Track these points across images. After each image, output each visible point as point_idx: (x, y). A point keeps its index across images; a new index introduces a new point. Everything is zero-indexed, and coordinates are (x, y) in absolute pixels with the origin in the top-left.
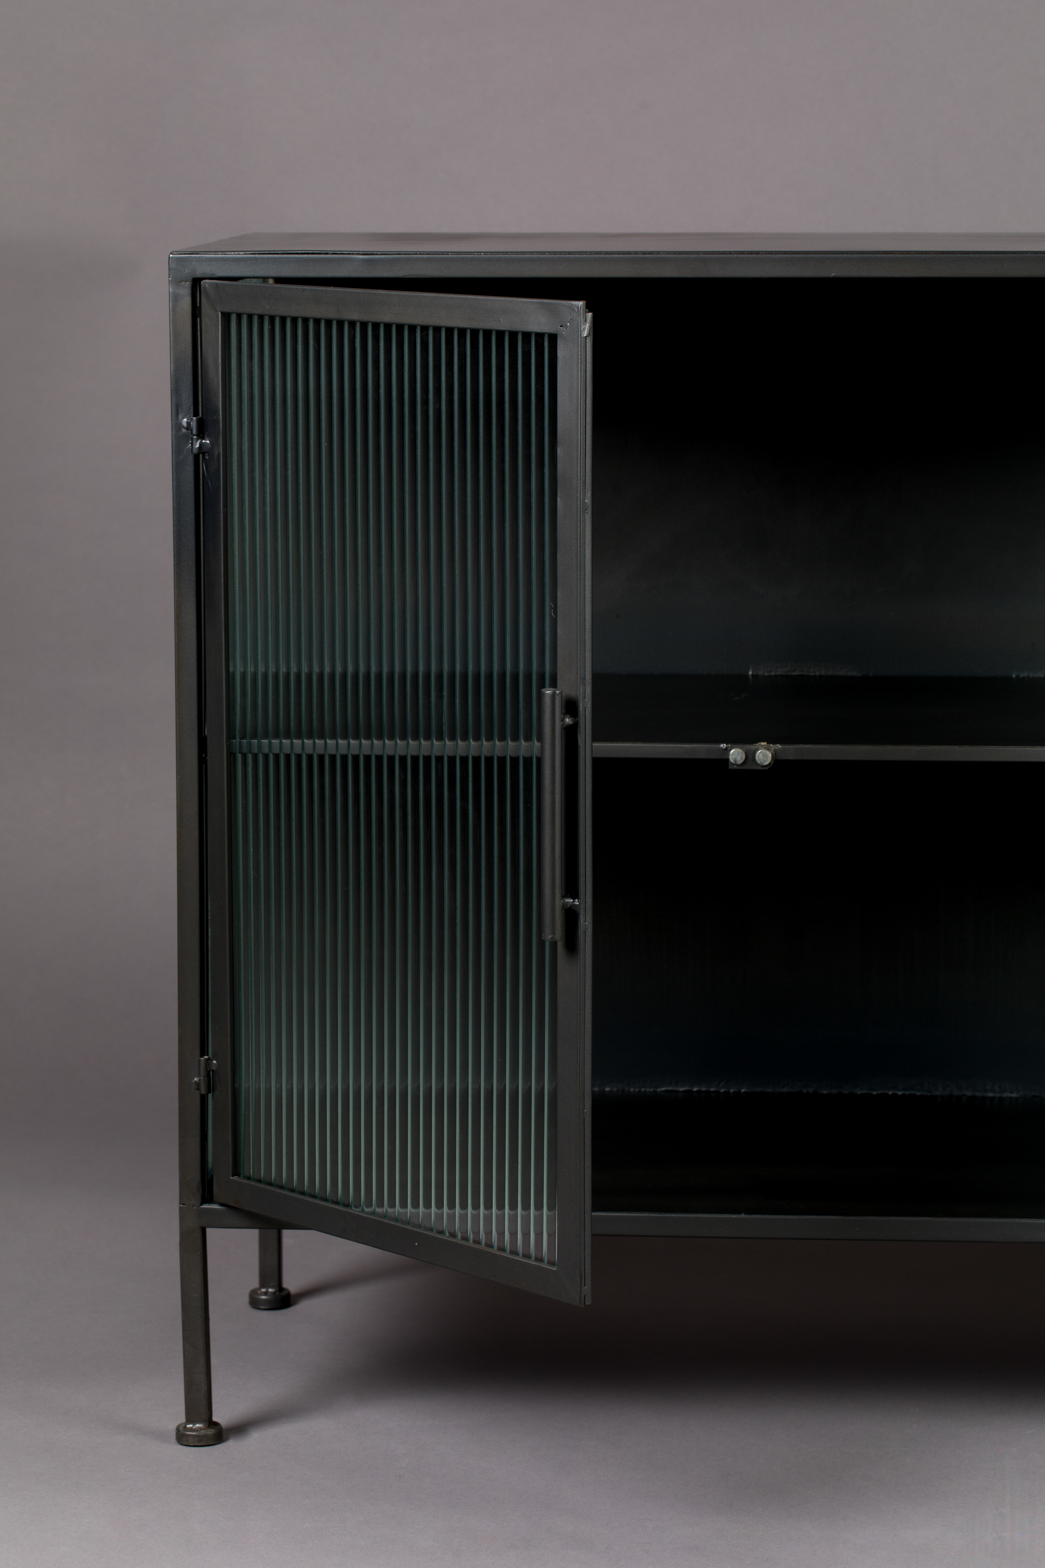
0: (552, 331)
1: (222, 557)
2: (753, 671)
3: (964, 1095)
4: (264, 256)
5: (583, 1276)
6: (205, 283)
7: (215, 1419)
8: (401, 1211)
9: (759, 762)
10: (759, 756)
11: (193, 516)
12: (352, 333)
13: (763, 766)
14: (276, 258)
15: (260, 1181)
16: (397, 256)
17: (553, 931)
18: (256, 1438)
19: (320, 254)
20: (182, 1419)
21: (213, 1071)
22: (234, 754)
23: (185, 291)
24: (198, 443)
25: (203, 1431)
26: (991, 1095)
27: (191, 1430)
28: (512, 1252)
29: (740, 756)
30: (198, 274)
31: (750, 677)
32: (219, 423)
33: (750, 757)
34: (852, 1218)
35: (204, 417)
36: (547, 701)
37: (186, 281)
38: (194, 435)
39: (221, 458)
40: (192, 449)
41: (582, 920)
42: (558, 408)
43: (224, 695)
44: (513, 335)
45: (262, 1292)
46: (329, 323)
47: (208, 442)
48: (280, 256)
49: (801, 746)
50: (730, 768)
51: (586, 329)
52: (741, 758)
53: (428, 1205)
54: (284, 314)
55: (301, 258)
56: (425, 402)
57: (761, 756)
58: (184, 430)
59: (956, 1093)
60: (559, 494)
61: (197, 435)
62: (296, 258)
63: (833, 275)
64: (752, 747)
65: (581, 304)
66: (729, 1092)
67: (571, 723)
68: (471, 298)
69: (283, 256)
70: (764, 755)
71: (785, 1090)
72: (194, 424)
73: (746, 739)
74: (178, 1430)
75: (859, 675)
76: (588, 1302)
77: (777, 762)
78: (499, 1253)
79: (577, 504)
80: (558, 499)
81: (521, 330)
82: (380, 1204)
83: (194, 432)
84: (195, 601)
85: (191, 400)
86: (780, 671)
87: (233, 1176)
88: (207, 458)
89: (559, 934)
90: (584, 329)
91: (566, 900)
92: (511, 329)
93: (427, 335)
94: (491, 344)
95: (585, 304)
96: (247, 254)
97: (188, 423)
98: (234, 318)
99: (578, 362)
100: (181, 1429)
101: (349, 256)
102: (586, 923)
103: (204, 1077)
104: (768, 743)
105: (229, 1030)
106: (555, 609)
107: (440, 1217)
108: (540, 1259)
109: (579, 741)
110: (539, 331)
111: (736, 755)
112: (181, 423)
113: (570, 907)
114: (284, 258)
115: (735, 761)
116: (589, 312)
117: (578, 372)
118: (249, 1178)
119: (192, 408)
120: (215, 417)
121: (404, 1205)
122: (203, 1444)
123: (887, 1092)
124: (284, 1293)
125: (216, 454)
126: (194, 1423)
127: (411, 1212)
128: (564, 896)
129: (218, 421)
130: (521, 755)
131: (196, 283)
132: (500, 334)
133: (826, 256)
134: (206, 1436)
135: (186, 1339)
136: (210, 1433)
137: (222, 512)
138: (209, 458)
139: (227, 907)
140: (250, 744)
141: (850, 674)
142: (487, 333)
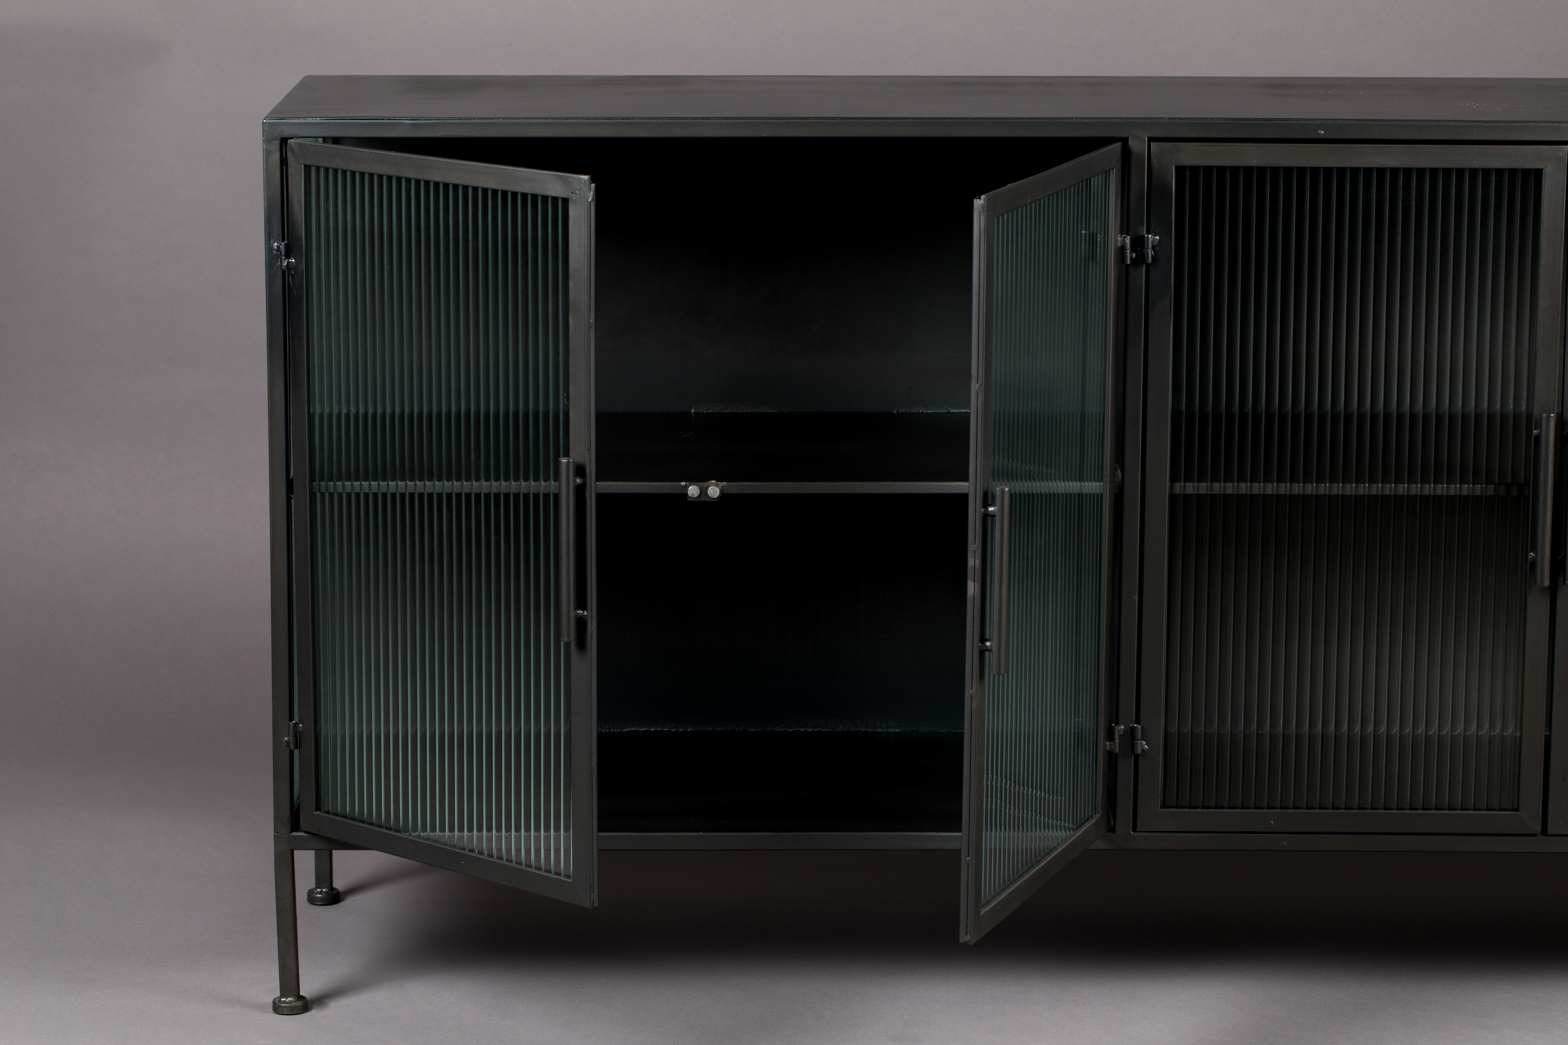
0: (565, 196)
1: (305, 347)
2: (695, 410)
3: (859, 731)
4: (335, 121)
5: (592, 887)
6: (291, 142)
7: (301, 994)
8: (441, 834)
9: (710, 496)
10: (710, 491)
11: (282, 316)
12: (408, 186)
13: (714, 499)
14: (345, 123)
15: (337, 815)
16: (437, 121)
17: (569, 634)
18: (334, 1008)
19: (378, 119)
20: (278, 994)
21: (299, 732)
22: (315, 494)
23: (275, 147)
24: (286, 262)
25: (294, 1003)
26: (880, 730)
27: (285, 1002)
28: (536, 868)
29: (696, 491)
30: (285, 135)
31: (693, 414)
32: (302, 247)
33: (703, 492)
34: (783, 834)
35: (290, 242)
36: (563, 468)
37: (276, 140)
38: (283, 256)
39: (304, 274)
40: (281, 265)
41: (589, 626)
42: (570, 252)
43: (307, 450)
44: (535, 197)
45: (318, 892)
46: (390, 178)
47: (294, 261)
48: (347, 121)
49: (741, 483)
50: (688, 500)
51: (591, 196)
52: (697, 493)
53: (461, 829)
54: (354, 169)
55: (364, 123)
56: (466, 241)
57: (712, 491)
58: (275, 252)
59: (853, 729)
60: (570, 315)
61: (285, 256)
62: (360, 122)
63: (764, 135)
64: (705, 484)
65: (586, 177)
66: (679, 731)
67: (580, 482)
68: (502, 168)
69: (350, 121)
70: (714, 491)
71: (721, 729)
72: (282, 247)
73: (700, 478)
74: (274, 1002)
75: (777, 412)
76: (596, 905)
77: (723, 494)
78: (527, 869)
79: (585, 323)
80: (570, 319)
81: (541, 194)
82: (424, 829)
83: (283, 253)
84: (283, 379)
85: (280, 229)
86: (715, 410)
87: (316, 811)
88: (293, 273)
89: (573, 637)
90: (589, 196)
91: (578, 612)
92: (533, 193)
93: (468, 192)
94: (517, 201)
95: (590, 178)
96: (322, 120)
97: (277, 246)
98: (313, 170)
99: (585, 220)
100: (277, 1002)
101: (400, 121)
102: (592, 628)
103: (293, 737)
104: (716, 481)
105: (312, 702)
106: (567, 398)
107: (471, 838)
108: (558, 873)
109: (587, 495)
110: (555, 195)
111: (693, 491)
112: (272, 246)
113: (581, 617)
114: (351, 123)
115: (692, 495)
116: (593, 183)
117: (585, 228)
118: (328, 813)
119: (281, 235)
120: (299, 243)
121: (442, 829)
122: (295, 1013)
123: (801, 729)
124: (335, 892)
125: (300, 270)
126: (287, 997)
127: (449, 836)
128: (577, 608)
129: (302, 246)
130: (532, 493)
131: (284, 141)
132: (525, 196)
133: (760, 121)
134: (297, 1007)
135: (280, 934)
136: (299, 1005)
137: (305, 314)
138: (294, 272)
139: (310, 609)
140: (327, 486)
141: (769, 411)
142: (515, 194)
